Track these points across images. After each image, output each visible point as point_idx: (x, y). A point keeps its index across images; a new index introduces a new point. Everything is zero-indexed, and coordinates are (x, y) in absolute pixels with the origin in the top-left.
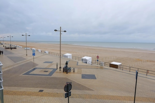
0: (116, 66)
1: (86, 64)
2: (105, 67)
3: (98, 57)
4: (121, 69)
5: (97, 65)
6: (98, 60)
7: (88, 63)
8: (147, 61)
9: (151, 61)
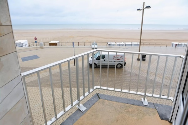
0: (55, 44)
1: (22, 47)
2: (45, 46)
3: (36, 39)
4: (59, 45)
5: (36, 47)
6: (36, 42)
7: (23, 46)
8: (77, 37)
9: (79, 37)
